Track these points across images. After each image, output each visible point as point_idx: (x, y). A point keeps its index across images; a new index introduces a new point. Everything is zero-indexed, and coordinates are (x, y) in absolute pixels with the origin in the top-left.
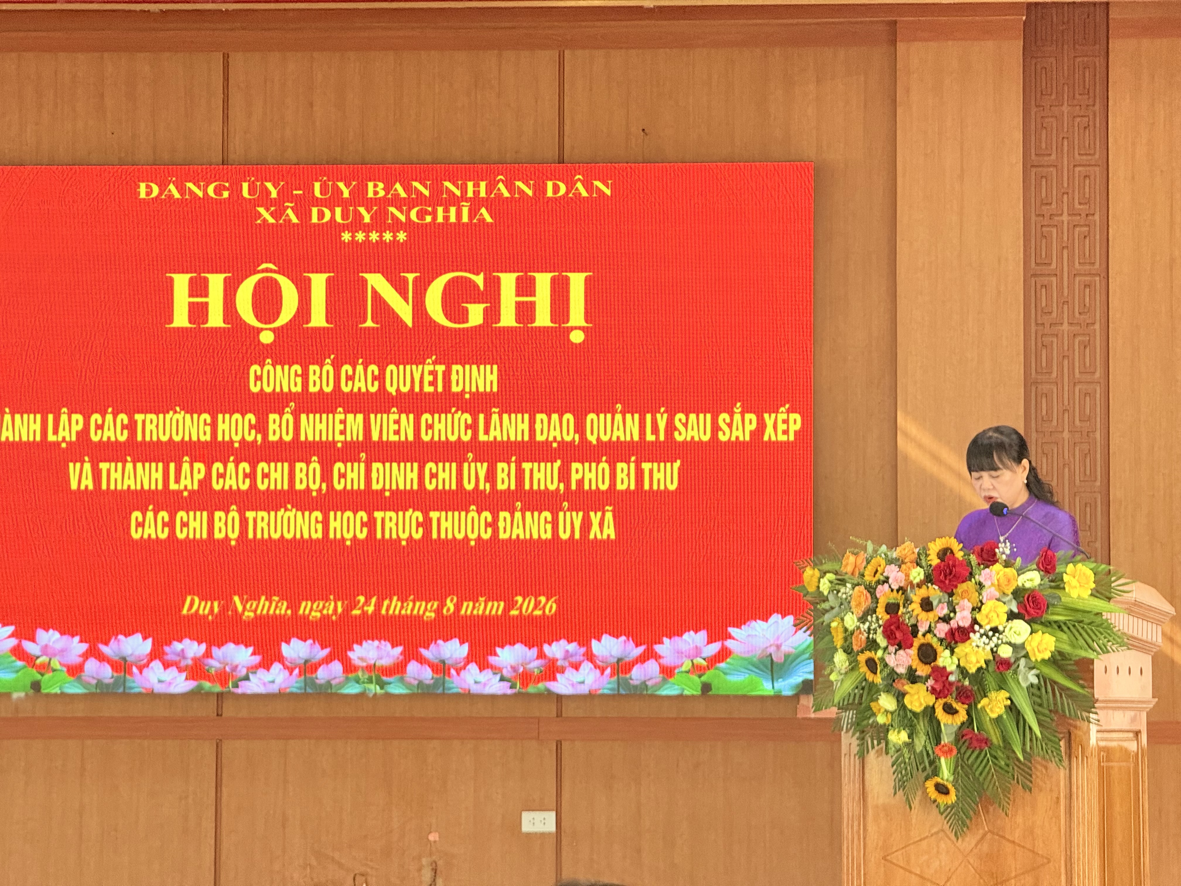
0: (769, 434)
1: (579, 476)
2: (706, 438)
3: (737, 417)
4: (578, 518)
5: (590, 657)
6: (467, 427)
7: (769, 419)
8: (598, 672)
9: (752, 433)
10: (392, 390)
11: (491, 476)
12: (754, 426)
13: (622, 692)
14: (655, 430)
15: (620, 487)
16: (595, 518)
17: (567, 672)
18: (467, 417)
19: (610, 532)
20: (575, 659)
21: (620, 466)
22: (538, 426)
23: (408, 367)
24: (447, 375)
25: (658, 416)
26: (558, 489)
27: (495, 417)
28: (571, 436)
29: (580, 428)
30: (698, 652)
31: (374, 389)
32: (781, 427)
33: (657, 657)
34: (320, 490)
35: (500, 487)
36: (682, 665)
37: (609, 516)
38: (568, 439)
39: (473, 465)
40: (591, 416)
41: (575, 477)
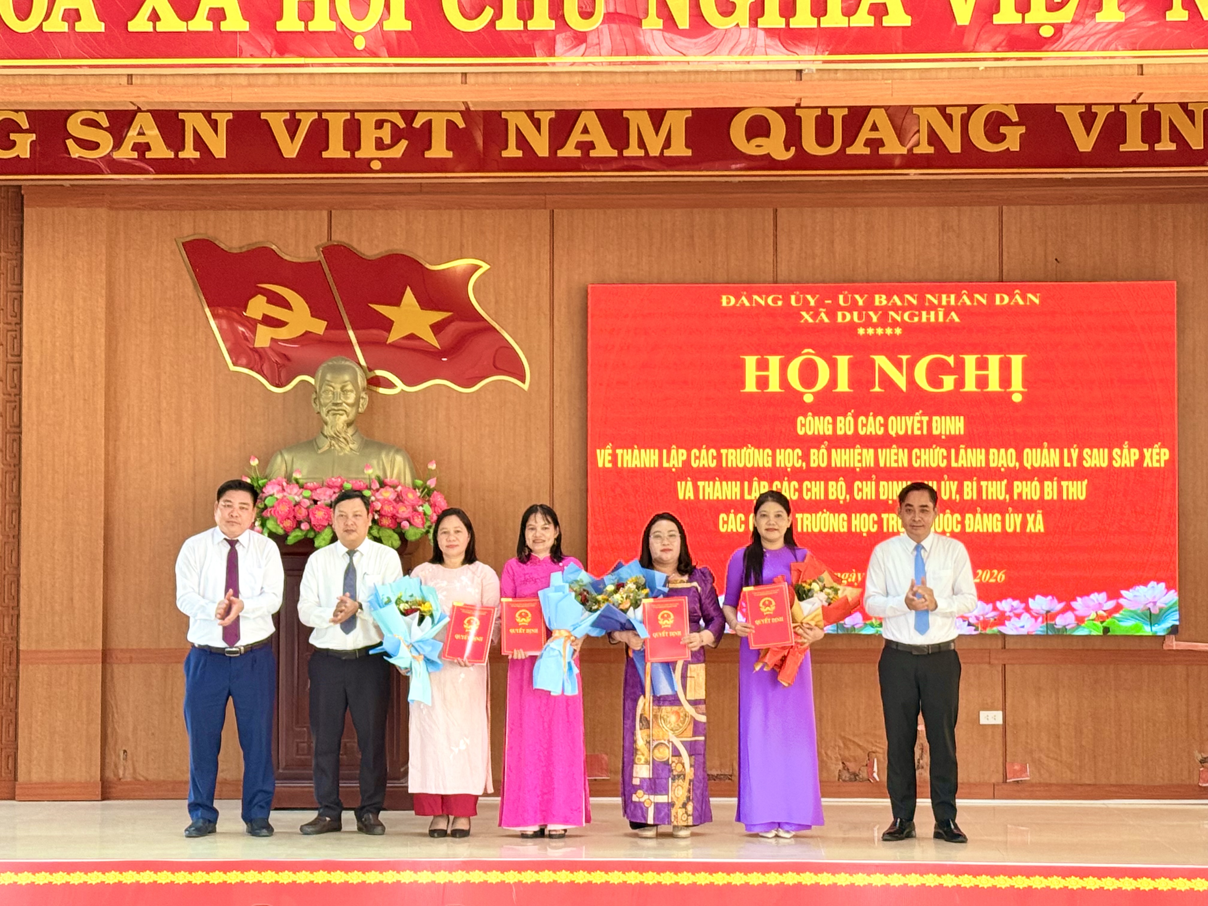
0: (1147, 462)
1: (1019, 491)
2: (1105, 465)
3: (1126, 451)
4: (1018, 518)
5: (1028, 609)
6: (944, 457)
7: (1147, 452)
8: (1033, 620)
9: (1136, 462)
10: (893, 433)
11: (960, 491)
12: (1137, 457)
13: (1050, 633)
14: (1070, 460)
15: (1047, 497)
16: (1030, 518)
17: (1012, 620)
18: (944, 451)
19: (1040, 527)
20: (1018, 611)
21: (1047, 483)
22: (991, 457)
23: (903, 418)
24: (929, 423)
25: (1072, 450)
26: (1005, 499)
27: (962, 451)
28: (1013, 463)
29: (1020, 458)
30: (1100, 605)
31: (881, 432)
32: (1156, 457)
33: (1073, 610)
34: (845, 500)
35: (967, 497)
36: (1089, 616)
37: (1040, 517)
38: (1011, 465)
39: (948, 483)
40: (1027, 450)
41: (1016, 491)
